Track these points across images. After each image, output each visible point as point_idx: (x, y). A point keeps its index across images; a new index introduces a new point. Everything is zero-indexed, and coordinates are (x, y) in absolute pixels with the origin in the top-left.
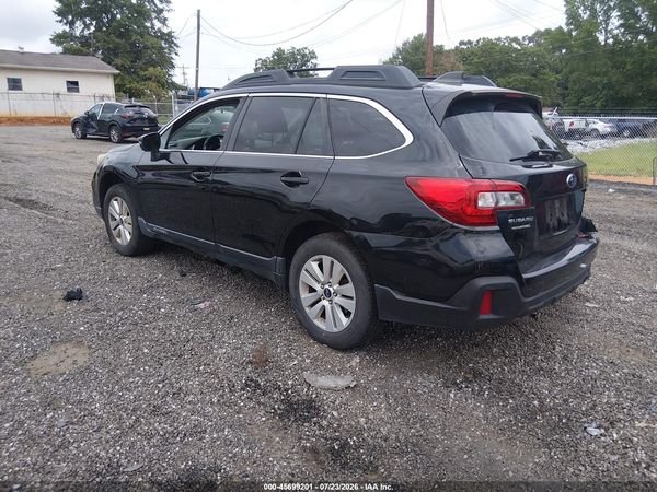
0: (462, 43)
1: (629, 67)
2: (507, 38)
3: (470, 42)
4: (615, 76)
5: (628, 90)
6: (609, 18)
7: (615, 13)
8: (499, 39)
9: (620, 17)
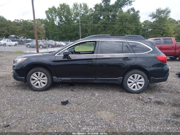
0: (15, 20)
1: (63, 30)
2: (30, 20)
3: (18, 20)
4: (60, 32)
5: (64, 35)
6: (56, 18)
7: (57, 17)
8: (28, 20)
9: (59, 18)
